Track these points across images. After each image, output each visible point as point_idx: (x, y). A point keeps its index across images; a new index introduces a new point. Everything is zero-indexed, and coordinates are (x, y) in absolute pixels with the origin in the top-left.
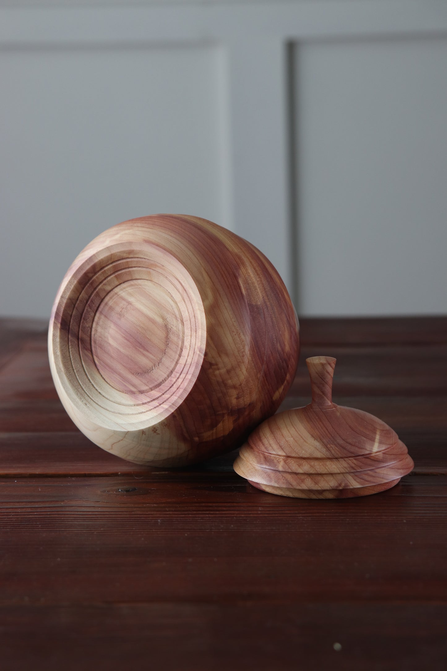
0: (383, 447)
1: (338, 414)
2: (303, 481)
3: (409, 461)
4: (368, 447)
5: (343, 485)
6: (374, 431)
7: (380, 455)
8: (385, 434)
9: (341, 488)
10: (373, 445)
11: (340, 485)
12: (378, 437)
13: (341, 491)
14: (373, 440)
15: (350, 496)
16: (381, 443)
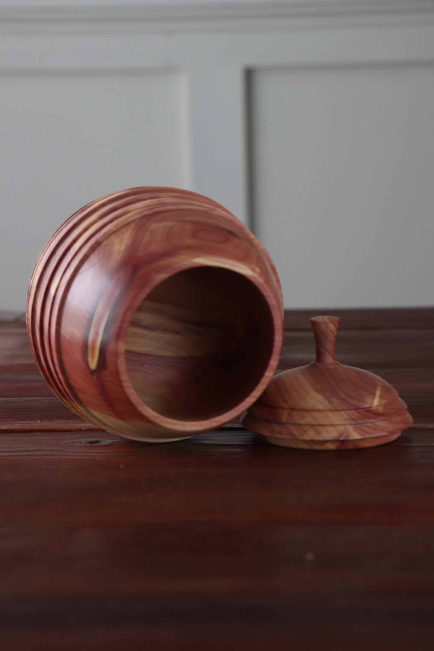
0: (384, 401)
1: (341, 371)
2: (305, 432)
3: (409, 417)
4: (368, 400)
5: (344, 435)
6: (375, 387)
7: (381, 409)
8: (385, 390)
9: (342, 439)
10: (373, 399)
11: (341, 435)
12: (378, 393)
13: (343, 442)
14: (374, 395)
15: (351, 447)
16: (381, 397)
